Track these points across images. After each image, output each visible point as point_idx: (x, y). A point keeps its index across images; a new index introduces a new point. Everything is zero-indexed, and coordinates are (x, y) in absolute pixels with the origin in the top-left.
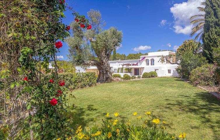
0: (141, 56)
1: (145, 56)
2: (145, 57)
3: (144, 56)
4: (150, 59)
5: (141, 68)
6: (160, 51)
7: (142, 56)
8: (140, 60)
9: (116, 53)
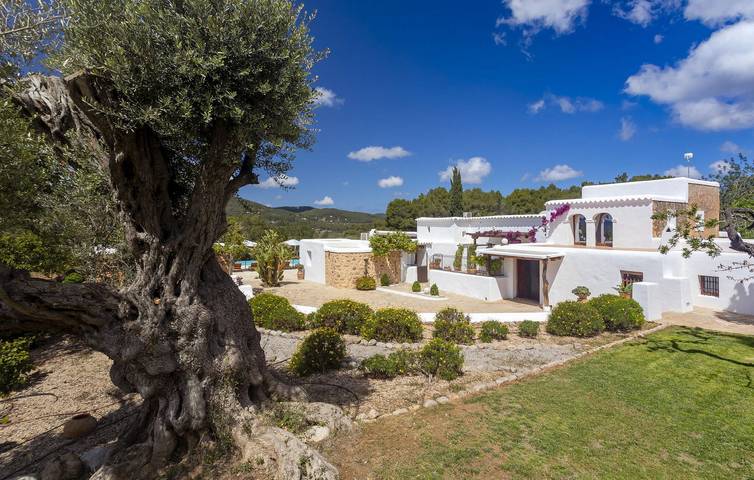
0: (549, 203)
1: (565, 202)
2: (566, 208)
3: (561, 202)
4: (589, 215)
5: (545, 260)
6: (622, 179)
7: (553, 202)
8: (544, 218)
9: (461, 190)
